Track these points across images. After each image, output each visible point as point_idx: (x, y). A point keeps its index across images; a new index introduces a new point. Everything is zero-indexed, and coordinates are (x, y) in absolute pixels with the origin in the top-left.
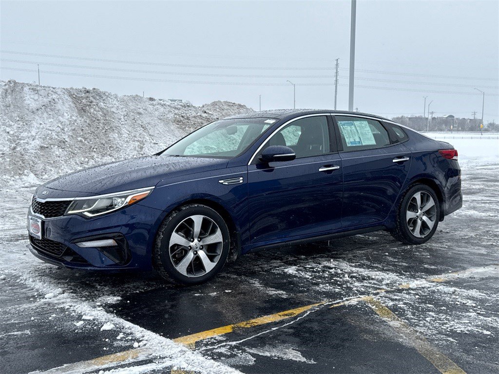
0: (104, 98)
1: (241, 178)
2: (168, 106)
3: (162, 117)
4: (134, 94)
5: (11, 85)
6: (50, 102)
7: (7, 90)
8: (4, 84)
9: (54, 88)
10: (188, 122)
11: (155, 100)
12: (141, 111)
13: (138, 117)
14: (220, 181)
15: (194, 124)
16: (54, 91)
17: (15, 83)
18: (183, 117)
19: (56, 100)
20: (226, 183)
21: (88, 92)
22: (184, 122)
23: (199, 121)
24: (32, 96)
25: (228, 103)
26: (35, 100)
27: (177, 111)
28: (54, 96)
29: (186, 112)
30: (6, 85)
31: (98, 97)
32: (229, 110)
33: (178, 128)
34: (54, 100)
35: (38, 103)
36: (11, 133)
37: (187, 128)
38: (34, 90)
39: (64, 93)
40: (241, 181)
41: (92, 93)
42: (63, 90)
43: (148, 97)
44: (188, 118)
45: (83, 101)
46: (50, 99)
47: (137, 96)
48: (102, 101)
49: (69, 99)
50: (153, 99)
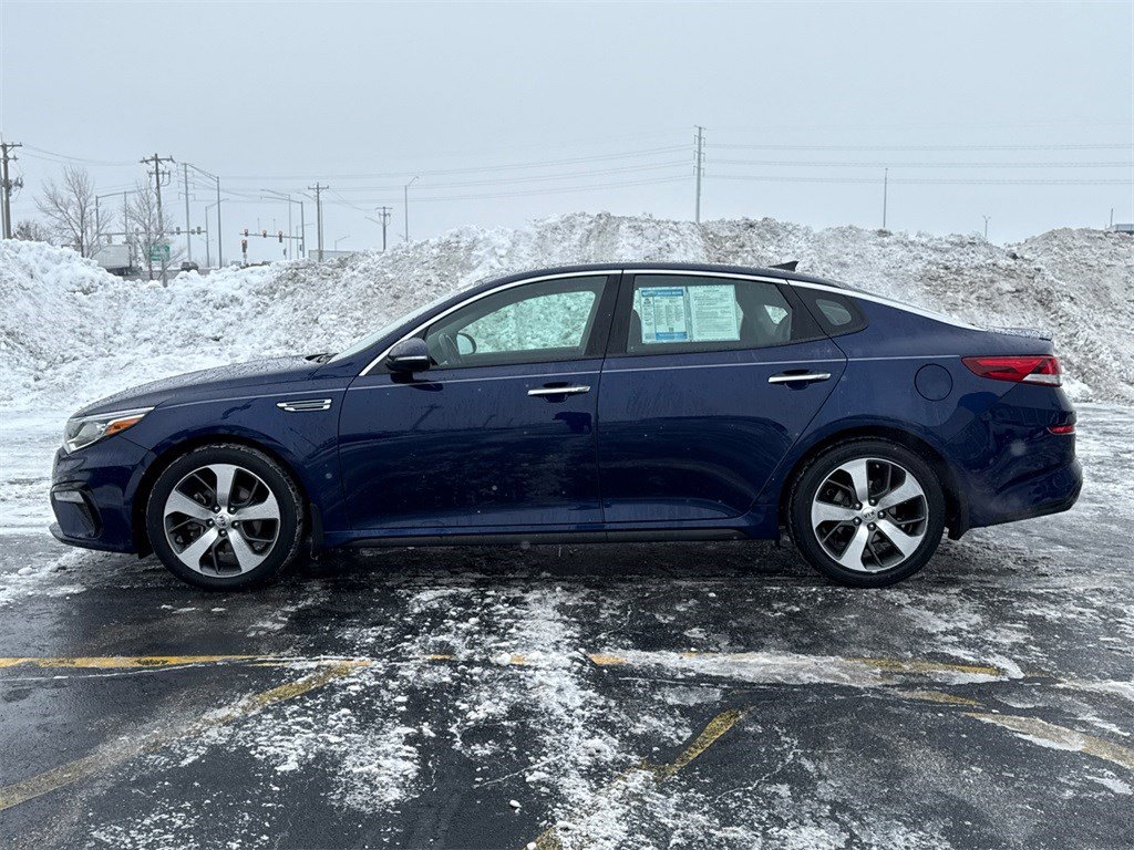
0: (783, 234)
1: (329, 401)
2: (920, 248)
3: (892, 271)
4: (845, 226)
5: (602, 222)
6: (660, 249)
7: (590, 231)
8: (589, 220)
9: (675, 223)
10: (956, 280)
11: (891, 234)
12: (848, 259)
13: (837, 271)
14: (279, 405)
15: (971, 283)
16: (675, 228)
17: (609, 216)
18: (947, 268)
19: (673, 245)
20: (292, 409)
21: (751, 226)
22: (945, 279)
23: (985, 276)
24: (631, 241)
25: (1089, 231)
26: (635, 248)
27: (935, 256)
28: (672, 238)
29: (961, 257)
30: (591, 222)
31: (768, 236)
32: (1086, 250)
33: (927, 292)
34: (668, 245)
35: (638, 252)
36: (574, 308)
37: (949, 294)
38: (637, 229)
39: (693, 231)
40: (327, 407)
41: (759, 228)
42: (692, 227)
43: (877, 229)
44: (959, 272)
45: (727, 244)
46: (662, 243)
47: (851, 228)
48: (775, 242)
49: (700, 242)
50: (885, 232)
